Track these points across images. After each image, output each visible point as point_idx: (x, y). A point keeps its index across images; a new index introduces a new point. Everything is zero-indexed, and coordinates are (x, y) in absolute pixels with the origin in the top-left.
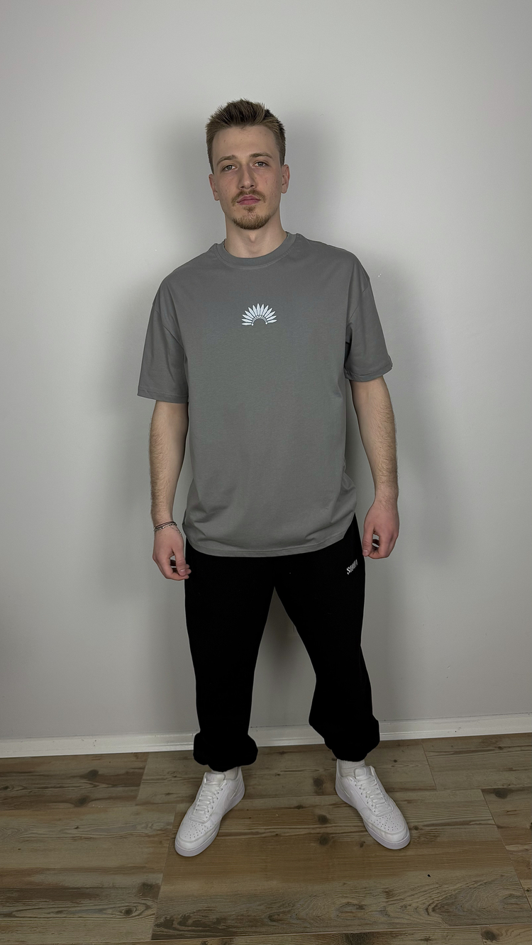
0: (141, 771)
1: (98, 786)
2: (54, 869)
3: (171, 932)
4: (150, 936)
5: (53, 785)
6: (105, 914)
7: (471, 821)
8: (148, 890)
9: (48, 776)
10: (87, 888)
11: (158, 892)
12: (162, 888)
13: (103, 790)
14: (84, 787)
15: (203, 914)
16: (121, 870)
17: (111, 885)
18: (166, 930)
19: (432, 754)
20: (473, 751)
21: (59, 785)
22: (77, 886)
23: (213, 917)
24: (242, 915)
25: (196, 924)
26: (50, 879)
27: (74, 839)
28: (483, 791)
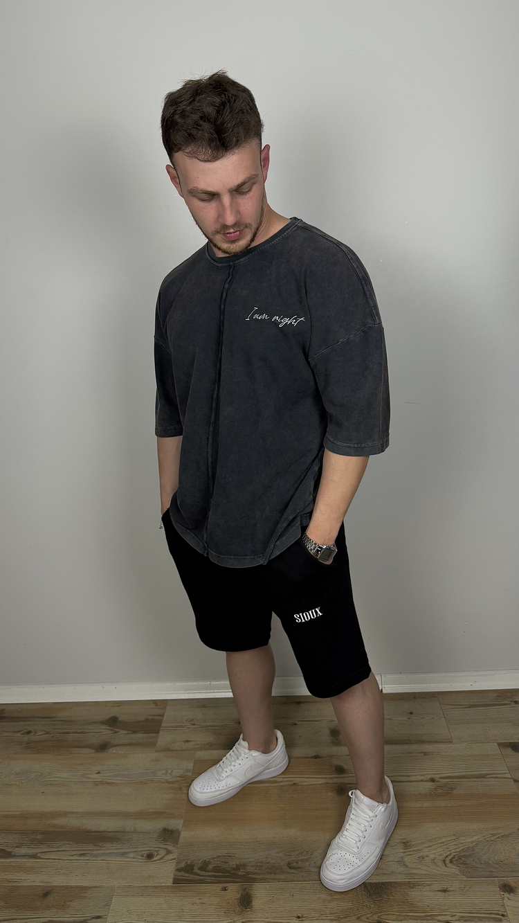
0: (160, 718)
1: (118, 732)
2: (77, 813)
3: (192, 877)
4: (171, 880)
5: (75, 731)
6: (127, 857)
7: (488, 774)
8: (169, 835)
9: (69, 721)
10: (109, 832)
11: (179, 837)
12: (182, 833)
13: (122, 736)
14: (105, 733)
15: (223, 860)
16: (141, 815)
17: (132, 829)
18: (187, 875)
19: (447, 707)
20: (489, 705)
21: (80, 731)
22: (100, 829)
23: (233, 863)
24: (261, 862)
25: (216, 869)
26: (74, 822)
27: (96, 784)
28: (500, 745)
